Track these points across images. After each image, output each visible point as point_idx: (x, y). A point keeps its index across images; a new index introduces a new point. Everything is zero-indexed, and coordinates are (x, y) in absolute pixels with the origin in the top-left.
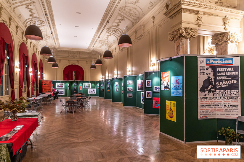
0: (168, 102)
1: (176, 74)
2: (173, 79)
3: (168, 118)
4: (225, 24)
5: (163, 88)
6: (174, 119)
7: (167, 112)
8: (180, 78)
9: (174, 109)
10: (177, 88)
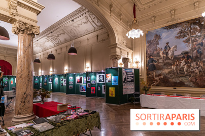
0: (110, 88)
1: (114, 75)
2: (113, 77)
3: (110, 95)
4: (128, 55)
5: (107, 82)
6: (114, 96)
7: (110, 93)
8: (117, 77)
9: (114, 91)
10: (115, 81)
